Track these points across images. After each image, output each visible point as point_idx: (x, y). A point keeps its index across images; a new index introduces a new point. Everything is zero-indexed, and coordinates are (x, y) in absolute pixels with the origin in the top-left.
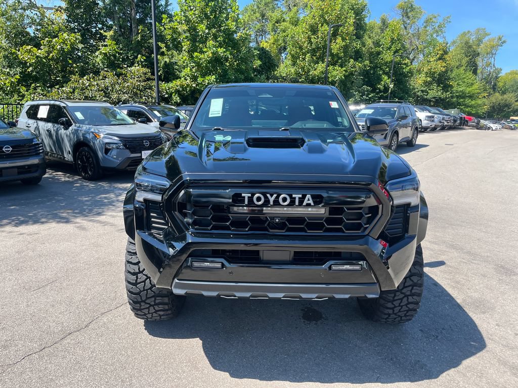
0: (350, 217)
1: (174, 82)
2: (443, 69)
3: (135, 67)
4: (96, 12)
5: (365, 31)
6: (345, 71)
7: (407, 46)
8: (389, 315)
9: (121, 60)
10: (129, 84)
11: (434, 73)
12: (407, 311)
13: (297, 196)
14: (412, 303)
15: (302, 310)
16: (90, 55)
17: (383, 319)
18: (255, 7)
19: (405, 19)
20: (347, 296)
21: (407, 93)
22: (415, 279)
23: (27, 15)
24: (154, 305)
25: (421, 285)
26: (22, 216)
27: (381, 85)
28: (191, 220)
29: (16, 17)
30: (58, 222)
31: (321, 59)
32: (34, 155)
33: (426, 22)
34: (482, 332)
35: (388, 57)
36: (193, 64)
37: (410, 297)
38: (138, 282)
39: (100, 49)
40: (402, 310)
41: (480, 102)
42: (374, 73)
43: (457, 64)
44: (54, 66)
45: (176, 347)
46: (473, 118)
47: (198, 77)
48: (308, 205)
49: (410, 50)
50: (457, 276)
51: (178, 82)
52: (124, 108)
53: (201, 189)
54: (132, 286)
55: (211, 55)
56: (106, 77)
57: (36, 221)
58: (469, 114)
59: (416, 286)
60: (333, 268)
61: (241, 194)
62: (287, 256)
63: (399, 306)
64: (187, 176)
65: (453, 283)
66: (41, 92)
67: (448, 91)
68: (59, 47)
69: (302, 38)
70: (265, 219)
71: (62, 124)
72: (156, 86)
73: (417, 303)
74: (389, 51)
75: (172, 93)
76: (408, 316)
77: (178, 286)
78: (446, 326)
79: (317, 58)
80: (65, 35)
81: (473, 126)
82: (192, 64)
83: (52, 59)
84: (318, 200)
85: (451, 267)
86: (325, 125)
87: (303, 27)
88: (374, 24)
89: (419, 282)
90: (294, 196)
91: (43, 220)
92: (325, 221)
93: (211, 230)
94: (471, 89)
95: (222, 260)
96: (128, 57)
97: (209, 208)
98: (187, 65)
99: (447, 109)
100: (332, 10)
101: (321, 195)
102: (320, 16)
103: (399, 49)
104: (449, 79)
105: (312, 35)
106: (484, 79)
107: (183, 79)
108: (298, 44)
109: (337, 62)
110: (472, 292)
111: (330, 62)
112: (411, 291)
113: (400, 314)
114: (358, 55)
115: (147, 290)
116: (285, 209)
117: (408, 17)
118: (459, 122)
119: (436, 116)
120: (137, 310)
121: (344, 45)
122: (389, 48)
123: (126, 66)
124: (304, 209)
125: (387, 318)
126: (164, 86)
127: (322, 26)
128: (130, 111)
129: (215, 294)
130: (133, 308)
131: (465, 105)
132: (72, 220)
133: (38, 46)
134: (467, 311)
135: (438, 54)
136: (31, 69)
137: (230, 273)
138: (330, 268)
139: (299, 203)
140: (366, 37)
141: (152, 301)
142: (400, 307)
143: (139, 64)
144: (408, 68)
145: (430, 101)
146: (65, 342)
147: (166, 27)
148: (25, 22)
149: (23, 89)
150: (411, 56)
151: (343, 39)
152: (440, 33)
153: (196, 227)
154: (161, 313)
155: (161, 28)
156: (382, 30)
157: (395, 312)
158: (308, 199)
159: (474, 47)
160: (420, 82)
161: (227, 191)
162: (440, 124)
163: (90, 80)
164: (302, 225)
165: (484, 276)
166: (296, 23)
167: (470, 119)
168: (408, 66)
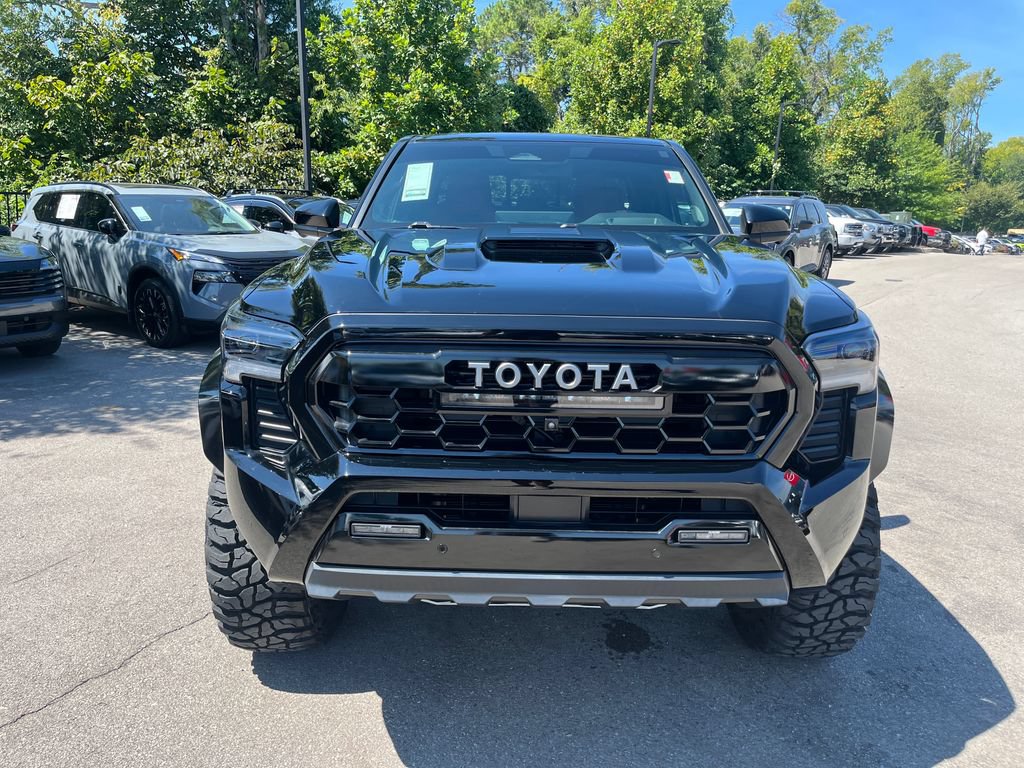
0: (722, 418)
1: (343, 151)
2: (879, 134)
3: (264, 121)
4: (185, 10)
5: (724, 55)
6: (685, 133)
7: (808, 86)
8: (802, 640)
9: (235, 106)
10: (251, 155)
11: (861, 139)
12: (844, 632)
13: (599, 368)
14: (853, 613)
15: (605, 626)
16: (171, 96)
17: (788, 648)
18: (507, 9)
19: (804, 34)
20: (714, 602)
21: (807, 180)
22: (862, 559)
23: (46, 16)
24: (272, 618)
25: (874, 574)
26: (18, 420)
27: (756, 162)
28: (348, 425)
29: (23, 17)
30: (94, 431)
31: (639, 108)
32: (44, 293)
33: (844, 40)
34: (1004, 675)
35: (769, 107)
36: (382, 116)
37: (850, 601)
38: (234, 566)
39: (192, 84)
40: (832, 629)
41: (950, 199)
42: (742, 140)
43: (905, 124)
44: (98, 118)
45: (322, 715)
46: (938, 230)
47: (392, 141)
48: (625, 389)
49: (813, 96)
50: (938, 550)
51: (351, 152)
52: (237, 202)
53: (373, 351)
54: (220, 576)
55: (418, 97)
56: (203, 140)
57: (46, 430)
58: (929, 222)
59: (864, 576)
60: (683, 536)
61: (466, 363)
62: (575, 508)
63: (826, 619)
64: (339, 319)
65: (929, 566)
66: (72, 170)
67: (887, 177)
68: (109, 79)
69: (601, 68)
70: (522, 422)
71: (106, 230)
72: (305, 160)
73: (864, 614)
74: (771, 96)
75: (339, 174)
76: (844, 642)
77: (321, 579)
78: (923, 661)
79: (629, 109)
80: (121, 55)
81: (937, 246)
82: (379, 116)
83: (96, 104)
84: (647, 377)
85: (922, 529)
86: (656, 221)
87: (601, 47)
88: (742, 44)
89: (871, 566)
90: (590, 367)
91: (63, 427)
92: (663, 426)
93: (396, 446)
94: (931, 173)
95: (424, 519)
96: (249, 101)
97: (392, 396)
98: (370, 117)
99: (886, 213)
100: (659, 13)
101: (654, 365)
102: (636, 24)
103: (793, 93)
104: (890, 151)
105: (620, 61)
106: (958, 153)
107: (360, 146)
108: (592, 79)
109: (669, 115)
110: (972, 585)
111: (655, 115)
112: (853, 586)
113: (826, 637)
114: (710, 104)
115: (255, 585)
116: (570, 398)
117: (810, 31)
118: (910, 236)
119: (865, 224)
120: (234, 630)
121: (683, 83)
122: (772, 91)
123: (244, 119)
124: (615, 399)
125: (798, 646)
126: (321, 159)
127: (640, 43)
128: (250, 207)
129: (404, 597)
130: (225, 625)
131: (921, 204)
132: (123, 427)
133: (66, 77)
134: (967, 627)
135: (868, 102)
136: (51, 123)
137: (442, 549)
138: (675, 537)
139: (602, 384)
140: (726, 69)
141: (265, 610)
142: (827, 624)
143: (271, 116)
144: (810, 130)
145: (852, 196)
146: (72, 700)
147: (326, 40)
148: (41, 29)
149: (35, 165)
150: (815, 108)
151: (683, 71)
152: (871, 62)
153: (360, 441)
154: (289, 636)
155: (316, 41)
156: (758, 56)
157: (816, 633)
158: (625, 376)
159: (939, 90)
160: (832, 157)
161: (434, 355)
162: (874, 241)
163: (170, 147)
164: (610, 436)
165: (995, 549)
166: (587, 39)
167: (932, 232)
168: (809, 126)
